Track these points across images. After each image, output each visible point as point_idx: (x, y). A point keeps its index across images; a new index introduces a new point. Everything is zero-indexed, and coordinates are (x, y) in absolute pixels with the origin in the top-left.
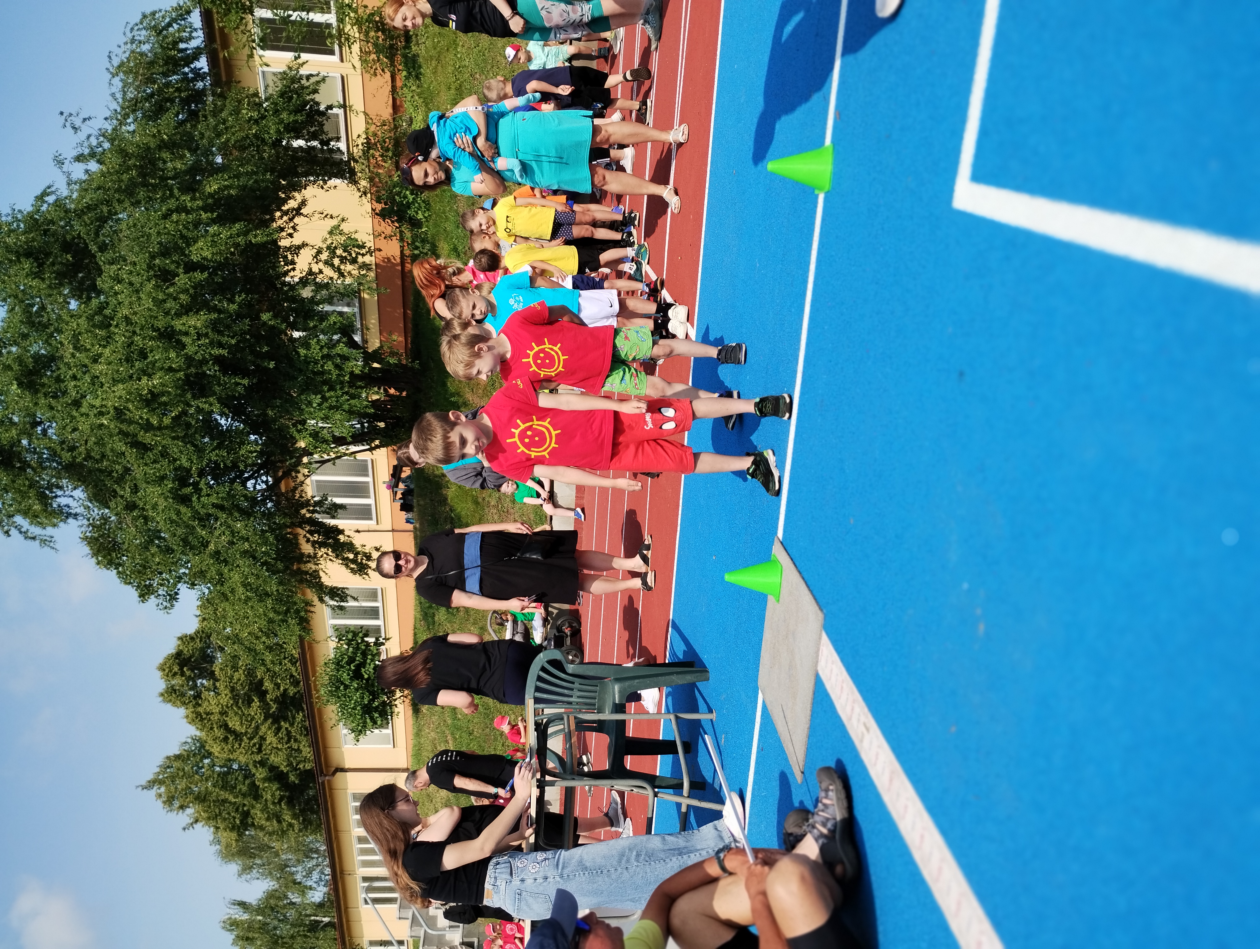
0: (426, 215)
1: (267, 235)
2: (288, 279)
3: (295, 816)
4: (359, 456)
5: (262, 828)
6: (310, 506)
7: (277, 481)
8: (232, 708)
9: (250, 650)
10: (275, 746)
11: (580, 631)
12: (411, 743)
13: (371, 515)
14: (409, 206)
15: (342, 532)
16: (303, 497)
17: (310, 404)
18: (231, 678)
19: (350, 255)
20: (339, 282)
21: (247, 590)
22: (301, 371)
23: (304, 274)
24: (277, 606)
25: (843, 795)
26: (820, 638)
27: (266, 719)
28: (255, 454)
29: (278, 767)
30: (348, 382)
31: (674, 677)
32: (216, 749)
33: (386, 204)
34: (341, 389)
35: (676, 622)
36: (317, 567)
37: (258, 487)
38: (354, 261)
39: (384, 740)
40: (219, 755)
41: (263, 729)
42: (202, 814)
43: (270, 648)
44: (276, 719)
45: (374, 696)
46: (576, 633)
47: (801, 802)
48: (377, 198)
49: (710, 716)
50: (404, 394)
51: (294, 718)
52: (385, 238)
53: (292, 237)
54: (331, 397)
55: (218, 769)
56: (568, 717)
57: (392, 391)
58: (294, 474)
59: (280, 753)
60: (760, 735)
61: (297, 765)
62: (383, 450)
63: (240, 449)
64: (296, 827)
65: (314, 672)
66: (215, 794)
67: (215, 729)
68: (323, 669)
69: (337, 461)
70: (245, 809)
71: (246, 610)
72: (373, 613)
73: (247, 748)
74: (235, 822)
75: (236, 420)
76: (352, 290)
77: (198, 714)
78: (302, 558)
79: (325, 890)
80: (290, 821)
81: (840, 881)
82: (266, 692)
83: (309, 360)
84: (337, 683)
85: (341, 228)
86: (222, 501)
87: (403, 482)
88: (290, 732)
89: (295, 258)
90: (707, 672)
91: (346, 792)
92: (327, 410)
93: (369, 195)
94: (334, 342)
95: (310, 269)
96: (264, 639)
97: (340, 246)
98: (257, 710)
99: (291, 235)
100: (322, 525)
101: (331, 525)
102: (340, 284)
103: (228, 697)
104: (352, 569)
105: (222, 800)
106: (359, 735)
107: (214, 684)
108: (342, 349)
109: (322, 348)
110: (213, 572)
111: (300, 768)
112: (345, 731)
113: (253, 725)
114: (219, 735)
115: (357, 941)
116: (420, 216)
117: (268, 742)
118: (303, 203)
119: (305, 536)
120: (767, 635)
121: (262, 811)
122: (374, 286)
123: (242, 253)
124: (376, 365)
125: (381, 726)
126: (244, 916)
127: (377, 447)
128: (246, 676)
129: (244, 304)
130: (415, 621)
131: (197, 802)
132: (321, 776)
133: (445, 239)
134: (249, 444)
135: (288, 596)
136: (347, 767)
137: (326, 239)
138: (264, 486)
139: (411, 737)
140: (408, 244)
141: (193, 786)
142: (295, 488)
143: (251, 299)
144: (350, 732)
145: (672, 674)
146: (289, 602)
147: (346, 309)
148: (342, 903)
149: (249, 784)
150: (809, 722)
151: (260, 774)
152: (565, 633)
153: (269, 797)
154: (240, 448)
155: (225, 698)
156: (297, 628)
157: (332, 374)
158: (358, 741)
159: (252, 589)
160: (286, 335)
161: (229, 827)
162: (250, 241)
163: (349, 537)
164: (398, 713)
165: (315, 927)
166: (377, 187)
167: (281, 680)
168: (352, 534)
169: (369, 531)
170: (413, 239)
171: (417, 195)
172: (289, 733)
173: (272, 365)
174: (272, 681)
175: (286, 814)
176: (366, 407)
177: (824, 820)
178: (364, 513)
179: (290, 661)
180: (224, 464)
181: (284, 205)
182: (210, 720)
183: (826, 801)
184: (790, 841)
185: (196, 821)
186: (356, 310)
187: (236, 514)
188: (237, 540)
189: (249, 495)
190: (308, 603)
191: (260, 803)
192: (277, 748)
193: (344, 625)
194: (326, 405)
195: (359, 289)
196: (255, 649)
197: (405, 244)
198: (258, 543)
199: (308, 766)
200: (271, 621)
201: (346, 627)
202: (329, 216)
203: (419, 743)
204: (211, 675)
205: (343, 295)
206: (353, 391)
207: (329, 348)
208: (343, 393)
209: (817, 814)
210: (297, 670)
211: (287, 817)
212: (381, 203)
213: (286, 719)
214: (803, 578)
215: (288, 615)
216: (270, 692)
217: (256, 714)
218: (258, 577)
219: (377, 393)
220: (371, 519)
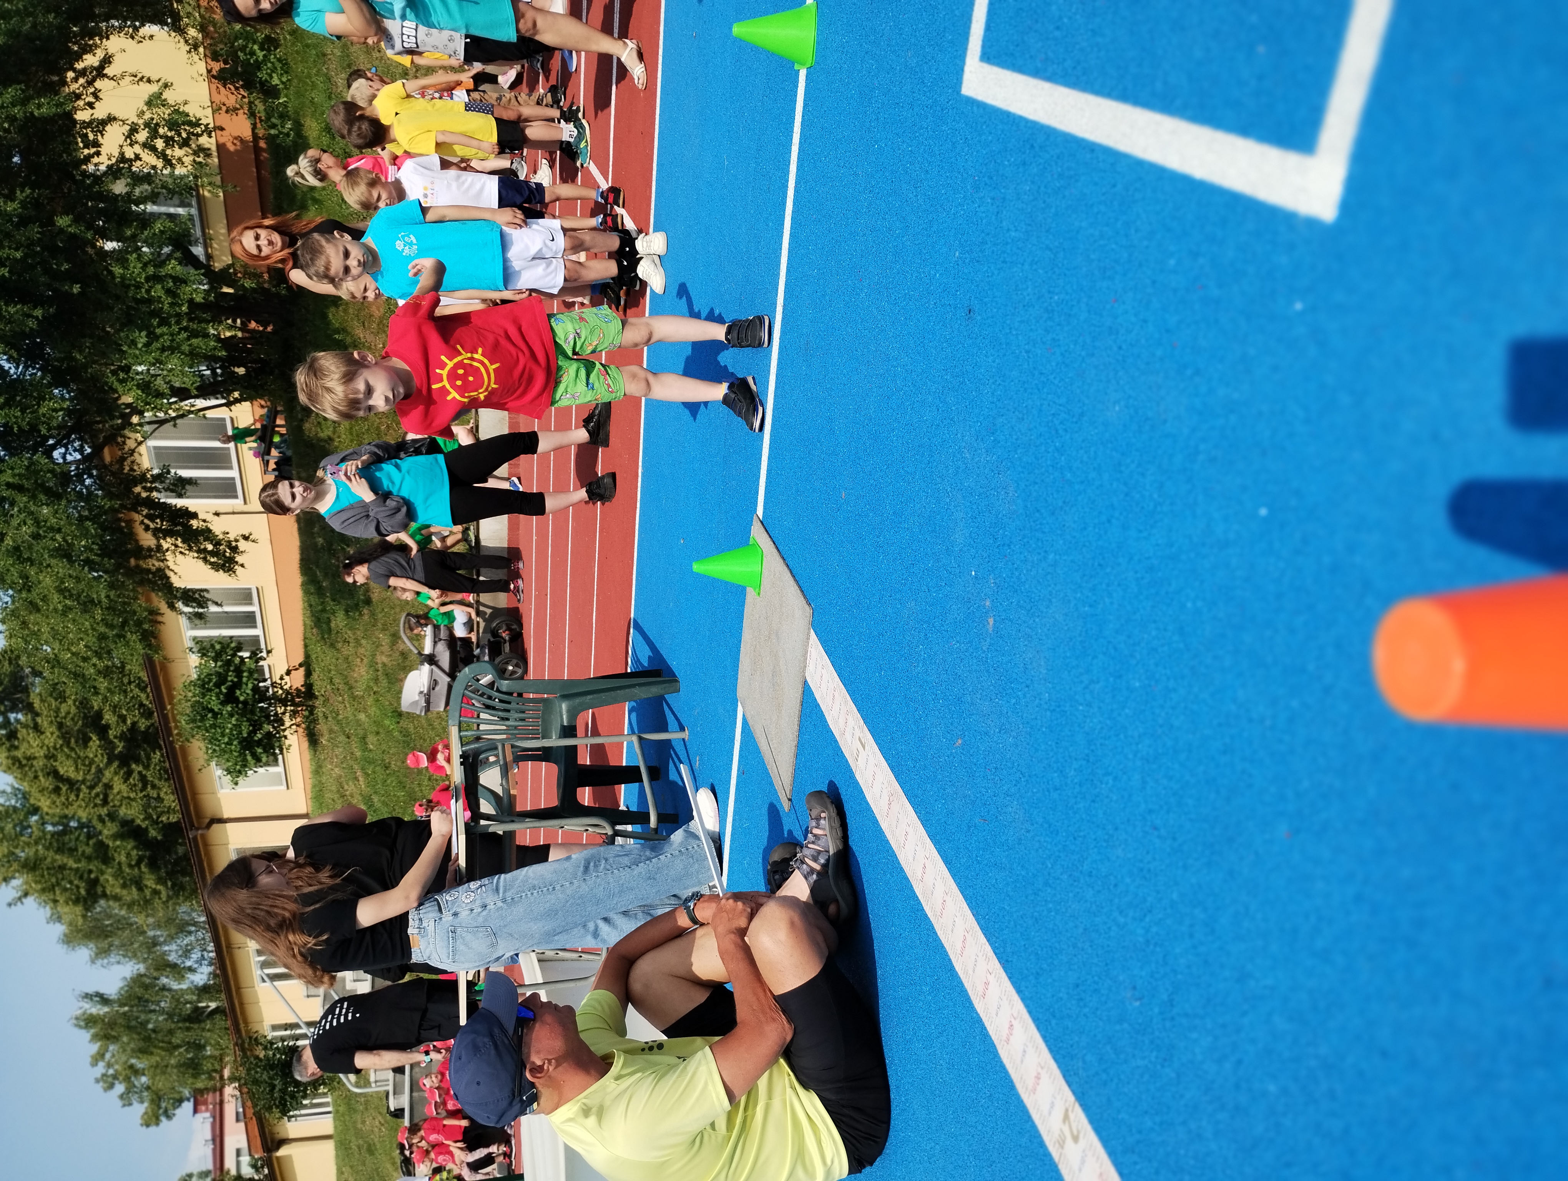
0: (284, 79)
1: (57, 106)
2: (91, 168)
3: (160, 881)
4: (210, 414)
5: (116, 898)
6: (146, 480)
7: (97, 451)
8: (62, 750)
9: (76, 675)
10: (125, 795)
11: (521, 634)
12: (309, 782)
13: (236, 491)
14: (258, 66)
15: (195, 516)
16: (135, 471)
17: (134, 343)
18: (57, 710)
19: (179, 135)
20: (165, 172)
21: (65, 597)
22: (117, 298)
23: (114, 160)
24: (109, 618)
25: (837, 824)
26: (808, 639)
27: (110, 763)
28: (61, 413)
29: (133, 821)
30: (186, 314)
31: (636, 690)
32: (44, 803)
33: (225, 63)
34: (178, 323)
35: (639, 621)
36: (161, 564)
37: (69, 458)
38: (185, 143)
39: (275, 780)
40: (50, 811)
41: (108, 774)
42: (33, 885)
43: (106, 673)
44: (125, 760)
45: (254, 726)
46: (517, 638)
47: (790, 832)
48: (212, 54)
49: (681, 735)
50: (269, 329)
51: (149, 758)
52: (227, 112)
53: (92, 108)
54: (162, 335)
55: (49, 828)
56: (503, 746)
57: (253, 325)
58: (120, 439)
59: (134, 804)
60: (741, 756)
61: (158, 817)
62: (246, 405)
63: (39, 407)
64: (164, 895)
65: (171, 697)
66: (49, 860)
67: (41, 778)
68: (184, 694)
69: (178, 421)
70: (93, 876)
71: (66, 624)
72: (249, 620)
73: (87, 800)
74: (79, 893)
75: (30, 366)
76: (186, 184)
77: (15, 760)
78: (142, 553)
79: (211, 969)
80: (154, 886)
81: (834, 922)
82: (107, 727)
83: (127, 282)
84: (202, 712)
85: (163, 97)
86: (20, 479)
87: (277, 447)
88: (145, 776)
89: (100, 138)
90: (677, 681)
91: (227, 849)
92: (158, 353)
93: (201, 50)
94: (163, 257)
95: (122, 154)
96: (94, 660)
97: (163, 123)
98: (97, 750)
99: (91, 105)
100: (166, 507)
101: (178, 507)
102: (166, 176)
103: (55, 736)
104: (211, 564)
105: (60, 867)
106: (238, 777)
107: (34, 720)
108: (173, 267)
109: (145, 265)
110: (14, 575)
111: (162, 821)
112: (219, 772)
113: (93, 770)
114: (47, 784)
115: (254, 1027)
116: (275, 81)
117: (115, 791)
118: (107, 60)
119: (142, 522)
120: (747, 636)
121: (115, 876)
122: (218, 180)
123: (21, 130)
124: (226, 290)
125: (267, 764)
126: (102, 1010)
127: (237, 401)
128: (78, 708)
129: (30, 203)
130: (305, 629)
131: (25, 870)
132: (191, 830)
133: (313, 115)
134: (51, 399)
135: (125, 603)
136: (226, 816)
137: (143, 113)
138: (79, 457)
139: (308, 775)
140: (261, 121)
141: (17, 851)
142: (123, 459)
143: (39, 195)
144: (225, 773)
145: (633, 686)
146: (126, 611)
147: (181, 211)
148: (232, 983)
149: (95, 844)
150: (796, 739)
151: (108, 830)
152: (502, 637)
153: (123, 858)
154: (39, 405)
155: (51, 737)
156: (139, 646)
157: (162, 303)
158: (236, 784)
159: (71, 596)
160: (94, 246)
161: (71, 899)
162: (32, 113)
163: (204, 521)
164: (290, 746)
165: (197, 1016)
166: (212, 38)
167: (127, 710)
168: (209, 517)
169: (234, 513)
170: (267, 113)
171: (269, 50)
172: (143, 778)
173: (76, 289)
174: (114, 712)
175: (149, 879)
176: (215, 348)
177: (815, 854)
178: (227, 489)
179: (138, 686)
180: (19, 427)
181: (78, 61)
182: (32, 766)
183: (816, 831)
184: (775, 880)
185: (26, 894)
186: (194, 211)
187: (43, 497)
188: (44, 532)
189: (59, 470)
190: (154, 612)
191: (112, 868)
192: (129, 798)
193: (206, 637)
194: (156, 345)
195: (197, 185)
196: (84, 675)
197: (258, 121)
198: (76, 536)
199: (173, 818)
200: (102, 637)
201: (211, 638)
202: (145, 80)
203: (320, 782)
204: (29, 708)
205: (172, 192)
206: (195, 326)
207: (155, 266)
208: (181, 329)
209: (807, 847)
210: (148, 697)
211: (150, 881)
212: (218, 61)
213: (138, 761)
214: (788, 566)
215: (126, 628)
216: (113, 726)
217: (96, 756)
218: (78, 580)
219: (231, 328)
220: (236, 497)
